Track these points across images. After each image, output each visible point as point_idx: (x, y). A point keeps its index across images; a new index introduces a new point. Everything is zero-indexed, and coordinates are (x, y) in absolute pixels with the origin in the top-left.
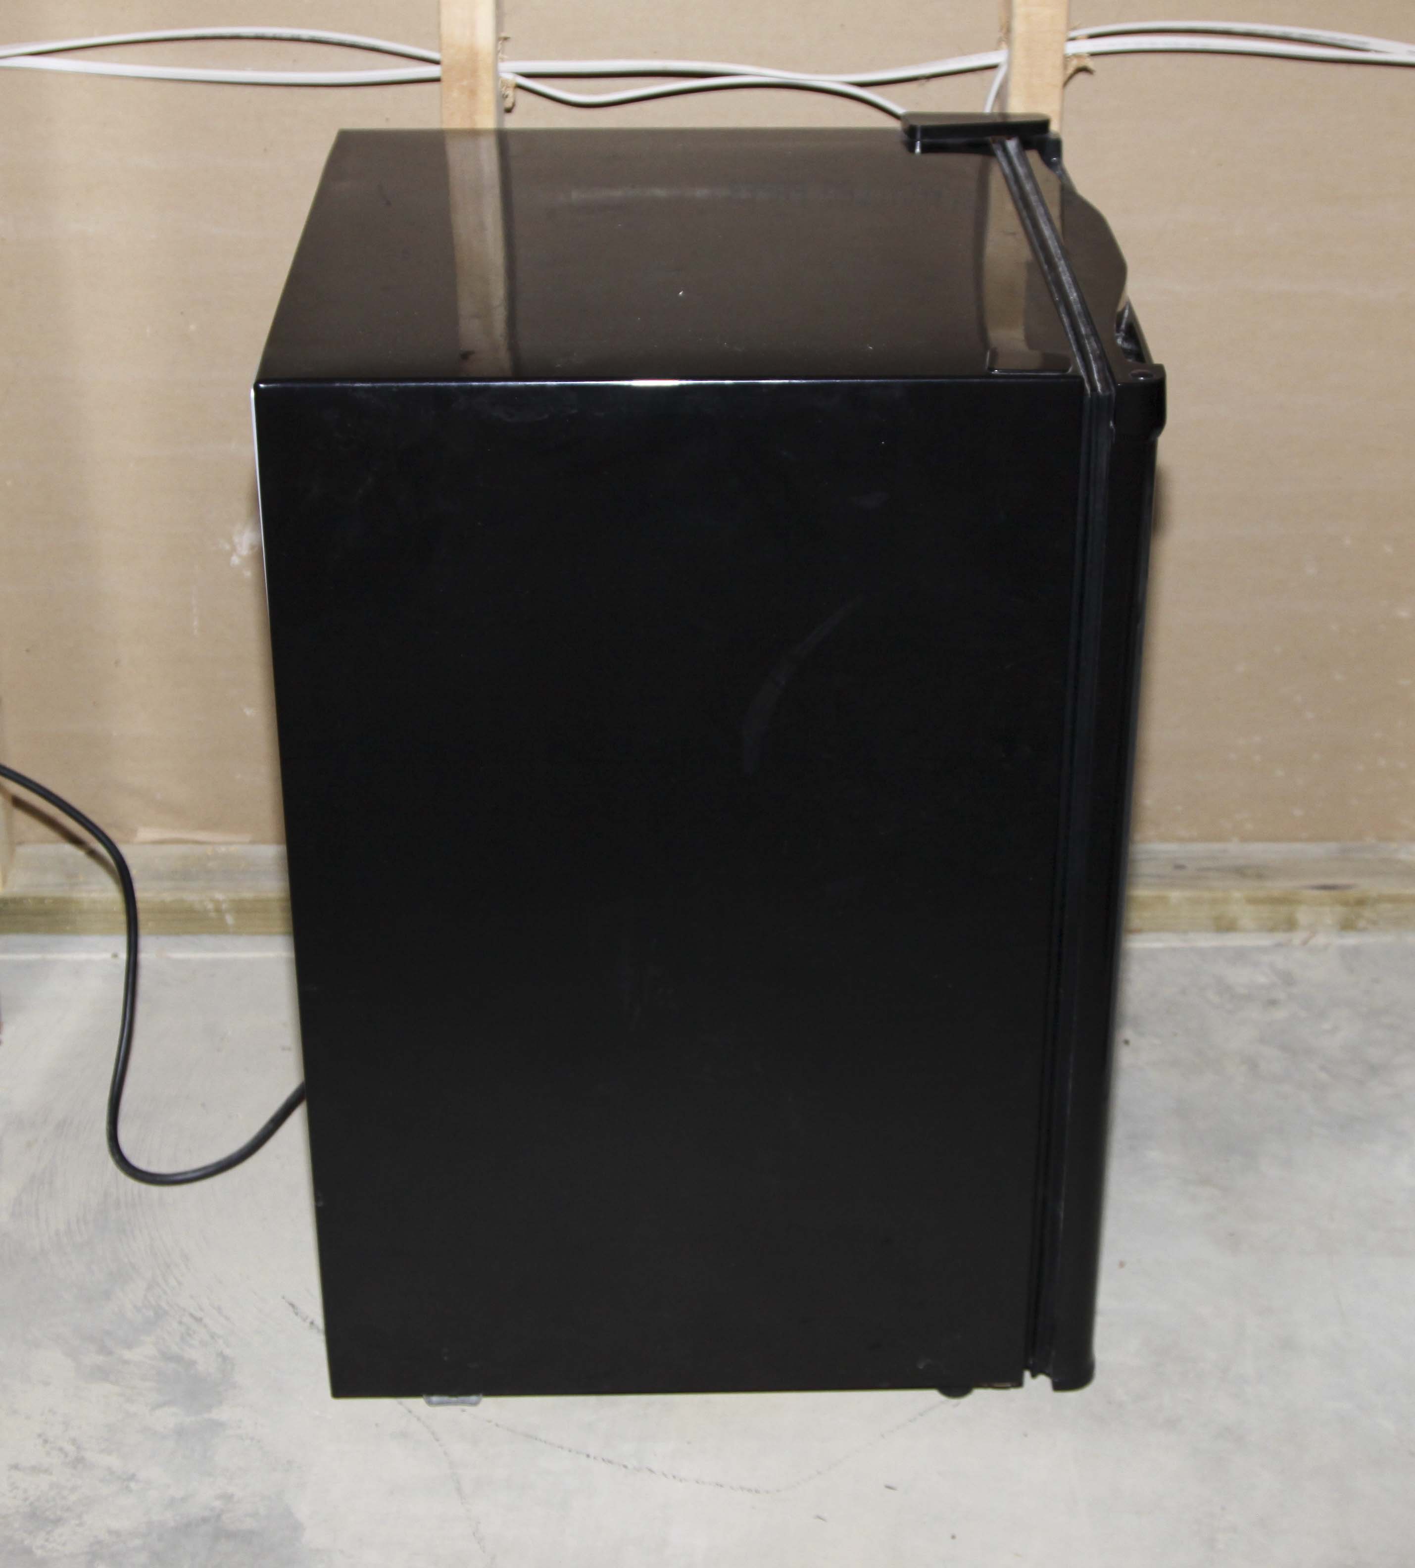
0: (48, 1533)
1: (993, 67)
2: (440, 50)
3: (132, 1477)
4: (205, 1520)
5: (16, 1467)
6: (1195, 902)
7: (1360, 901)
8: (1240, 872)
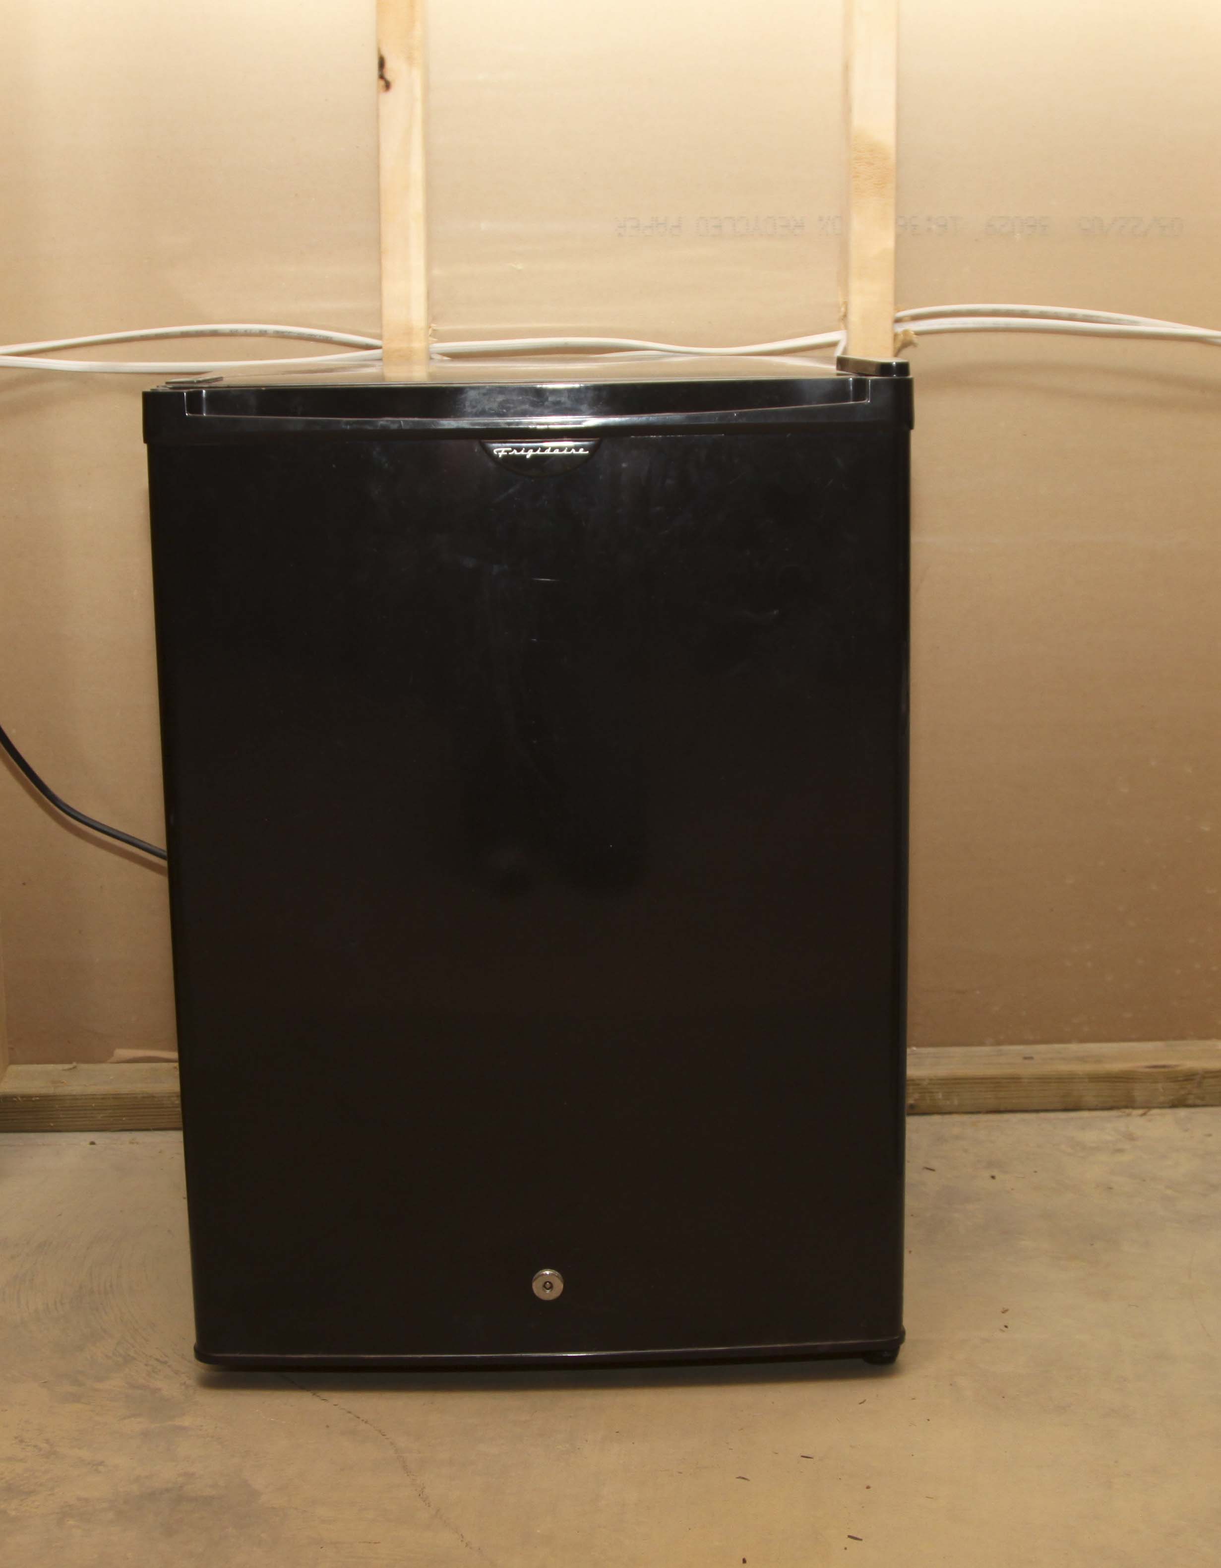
0: (22, 1500)
1: (834, 345)
3: (101, 1463)
4: (167, 1490)
6: (1044, 1080)
7: (1190, 1077)
8: (1082, 1059)
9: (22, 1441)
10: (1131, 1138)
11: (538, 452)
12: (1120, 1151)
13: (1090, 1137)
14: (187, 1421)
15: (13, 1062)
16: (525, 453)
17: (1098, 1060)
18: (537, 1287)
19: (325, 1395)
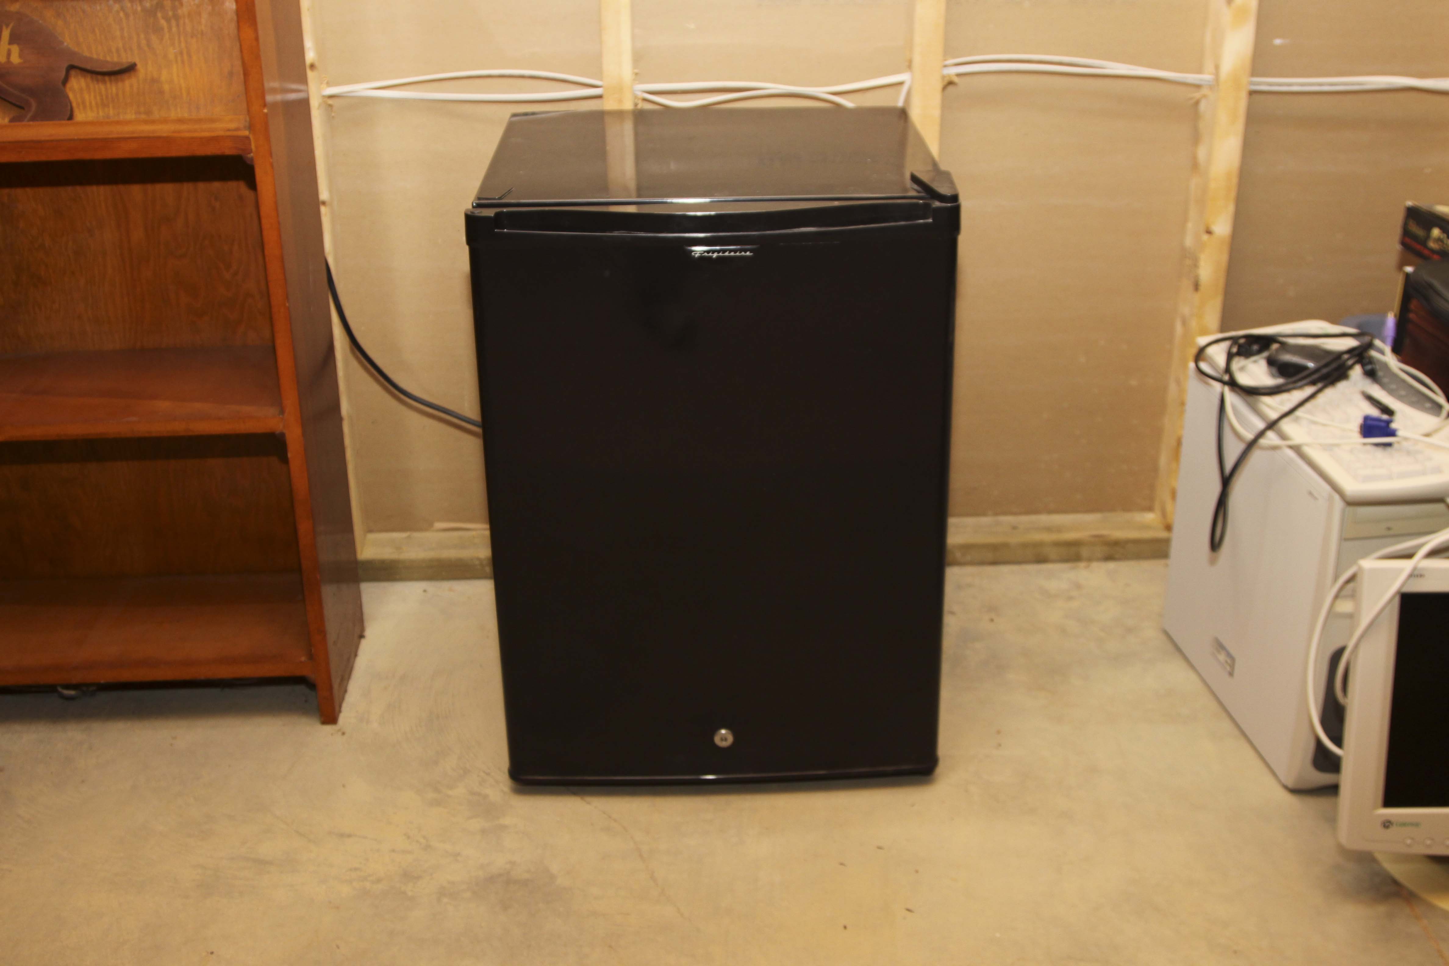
0: (414, 884)
1: (901, 84)
2: (601, 80)
3: (459, 854)
4: (501, 875)
5: (393, 851)
6: (1025, 546)
7: (1116, 543)
8: (1049, 529)
9: (409, 837)
10: (1078, 586)
11: (721, 254)
12: (1070, 598)
13: (1053, 585)
14: (507, 821)
15: (371, 531)
16: (712, 255)
17: (1059, 529)
18: (717, 740)
19: (589, 799)
